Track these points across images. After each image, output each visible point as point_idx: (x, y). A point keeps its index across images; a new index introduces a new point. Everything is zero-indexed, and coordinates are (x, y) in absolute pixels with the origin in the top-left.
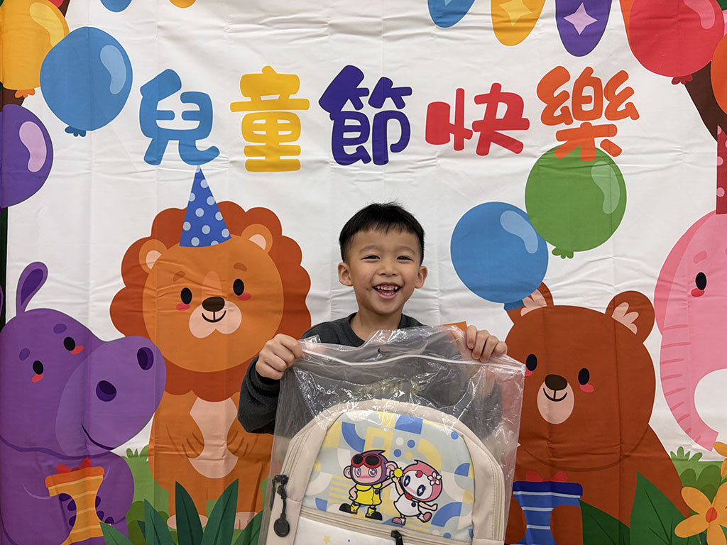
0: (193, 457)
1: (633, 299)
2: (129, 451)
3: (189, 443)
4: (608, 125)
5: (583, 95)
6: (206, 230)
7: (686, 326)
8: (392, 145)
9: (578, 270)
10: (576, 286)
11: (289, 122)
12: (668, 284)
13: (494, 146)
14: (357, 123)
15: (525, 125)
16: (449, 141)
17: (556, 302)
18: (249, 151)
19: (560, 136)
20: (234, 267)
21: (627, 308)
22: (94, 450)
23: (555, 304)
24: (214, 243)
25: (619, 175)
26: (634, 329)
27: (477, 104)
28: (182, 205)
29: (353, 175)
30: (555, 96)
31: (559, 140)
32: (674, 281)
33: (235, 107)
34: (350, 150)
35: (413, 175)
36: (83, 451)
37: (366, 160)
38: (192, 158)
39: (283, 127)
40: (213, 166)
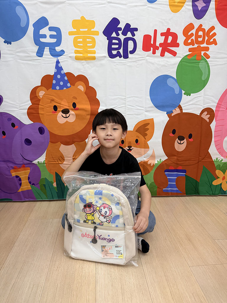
0: (61, 164)
1: (209, 110)
2: (38, 162)
3: (59, 159)
4: (207, 47)
5: (199, 35)
6: (62, 83)
7: (224, 119)
8: (130, 51)
9: (192, 100)
10: (191, 106)
11: (91, 40)
12: (220, 105)
13: (166, 53)
14: (117, 42)
15: (177, 45)
16: (151, 50)
17: (184, 111)
18: (76, 52)
19: (190, 50)
20: (73, 98)
21: (206, 113)
22: (26, 162)
23: (183, 112)
24: (65, 88)
25: (209, 66)
26: (208, 121)
27: (161, 36)
28: (52, 73)
29: (115, 63)
30: (189, 34)
31: (189, 52)
32: (222, 104)
33: (71, 33)
34: (115, 52)
35: (137, 63)
36: (22, 162)
37: (120, 57)
38: (54, 55)
39: (89, 42)
40: (63, 58)
